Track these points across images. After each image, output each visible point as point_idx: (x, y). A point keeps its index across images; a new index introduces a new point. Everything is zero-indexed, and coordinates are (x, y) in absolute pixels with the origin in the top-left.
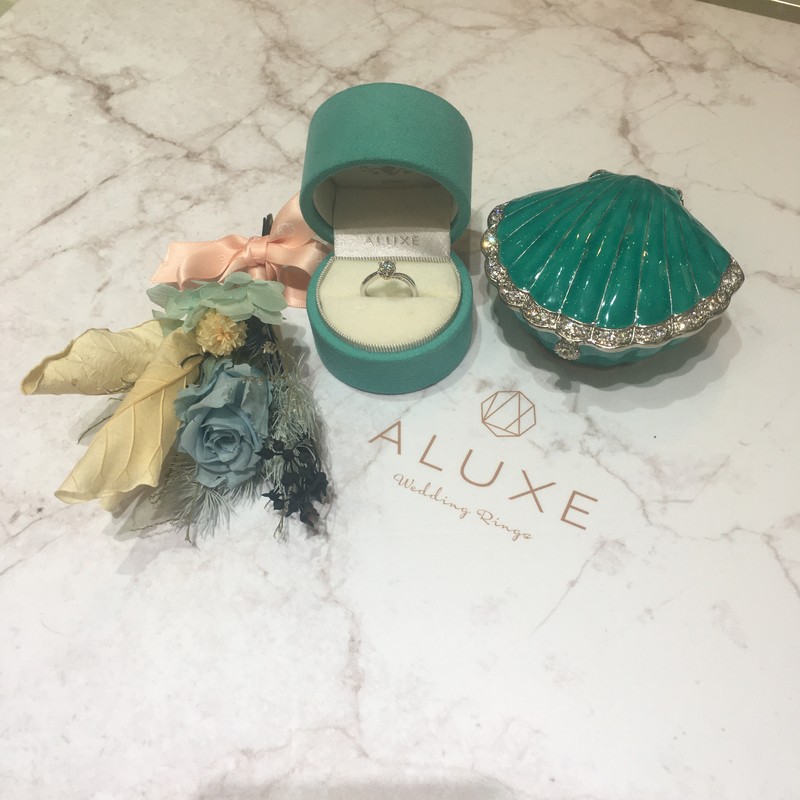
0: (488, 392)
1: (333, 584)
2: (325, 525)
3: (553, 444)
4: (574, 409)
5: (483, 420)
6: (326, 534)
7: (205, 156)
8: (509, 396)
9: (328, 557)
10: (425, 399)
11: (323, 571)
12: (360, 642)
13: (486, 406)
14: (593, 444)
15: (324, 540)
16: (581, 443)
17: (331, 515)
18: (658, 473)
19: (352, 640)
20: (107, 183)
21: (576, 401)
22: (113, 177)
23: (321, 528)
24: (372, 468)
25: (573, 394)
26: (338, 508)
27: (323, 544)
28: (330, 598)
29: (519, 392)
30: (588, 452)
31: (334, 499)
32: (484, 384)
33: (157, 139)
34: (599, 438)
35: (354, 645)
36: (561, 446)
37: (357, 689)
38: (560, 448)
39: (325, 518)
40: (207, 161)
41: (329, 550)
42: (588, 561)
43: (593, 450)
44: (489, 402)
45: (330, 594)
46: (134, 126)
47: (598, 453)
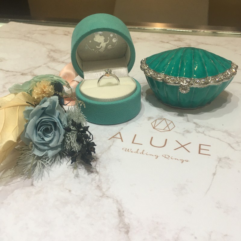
0: (153, 120)
3: (184, 132)
5: (154, 128)
8: (161, 120)
10: (128, 125)
11: (98, 186)
12: (123, 211)
13: (153, 124)
18: (230, 135)
19: (119, 211)
21: (187, 119)
23: (94, 170)
24: (112, 147)
26: (100, 162)
29: (165, 119)
31: (98, 160)
32: (150, 118)
33: (10, 72)
34: (202, 128)
35: (121, 213)
37: (127, 232)
38: (188, 132)
39: (95, 166)
40: (30, 75)
41: (100, 178)
42: (217, 166)
43: (201, 131)
45: (104, 194)
47: (204, 132)
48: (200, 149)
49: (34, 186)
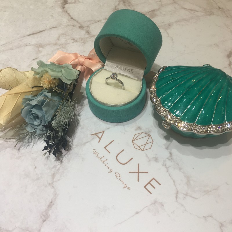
0: (139, 132)
1: (55, 180)
2: (63, 158)
3: (153, 158)
4: (167, 148)
5: (133, 141)
6: (62, 162)
7: (85, 28)
8: (146, 135)
9: (58, 170)
10: (116, 126)
11: (54, 174)
12: (53, 204)
13: (136, 136)
14: (168, 163)
15: (60, 163)
16: (164, 161)
17: (66, 156)
18: (188, 183)
19: (51, 202)
20: (53, 29)
21: (169, 145)
22: (55, 27)
23: (61, 159)
24: (88, 144)
25: (169, 143)
26: (70, 154)
27: (59, 165)
28: (51, 184)
29: (150, 135)
30: (165, 166)
31: (70, 150)
32: (139, 128)
33: (73, 19)
34: (171, 162)
35: (51, 204)
36: (156, 159)
37: (44, 221)
38: (155, 160)
39: (64, 156)
40: (85, 30)
41: (60, 167)
42: (147, 206)
43: (168, 165)
44: (138, 135)
45: (52, 183)
46: (69, 14)
47: (169, 167)
48: (149, 183)
49: (19, 151)
